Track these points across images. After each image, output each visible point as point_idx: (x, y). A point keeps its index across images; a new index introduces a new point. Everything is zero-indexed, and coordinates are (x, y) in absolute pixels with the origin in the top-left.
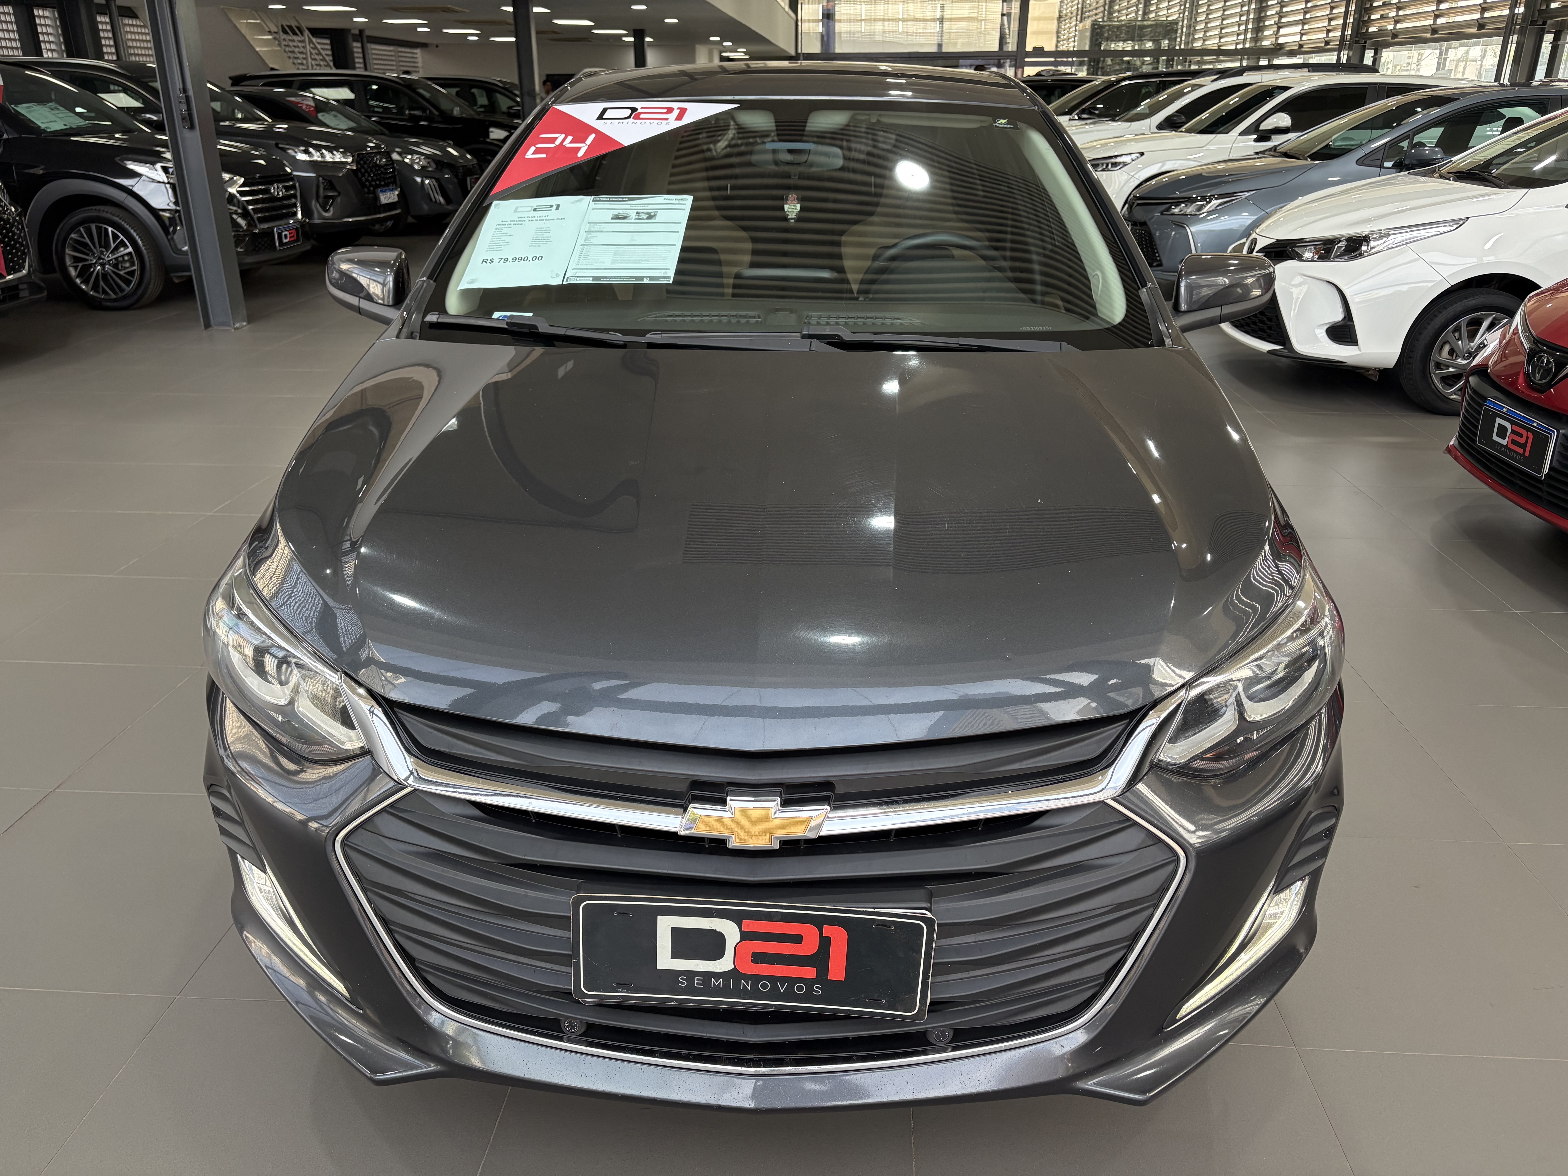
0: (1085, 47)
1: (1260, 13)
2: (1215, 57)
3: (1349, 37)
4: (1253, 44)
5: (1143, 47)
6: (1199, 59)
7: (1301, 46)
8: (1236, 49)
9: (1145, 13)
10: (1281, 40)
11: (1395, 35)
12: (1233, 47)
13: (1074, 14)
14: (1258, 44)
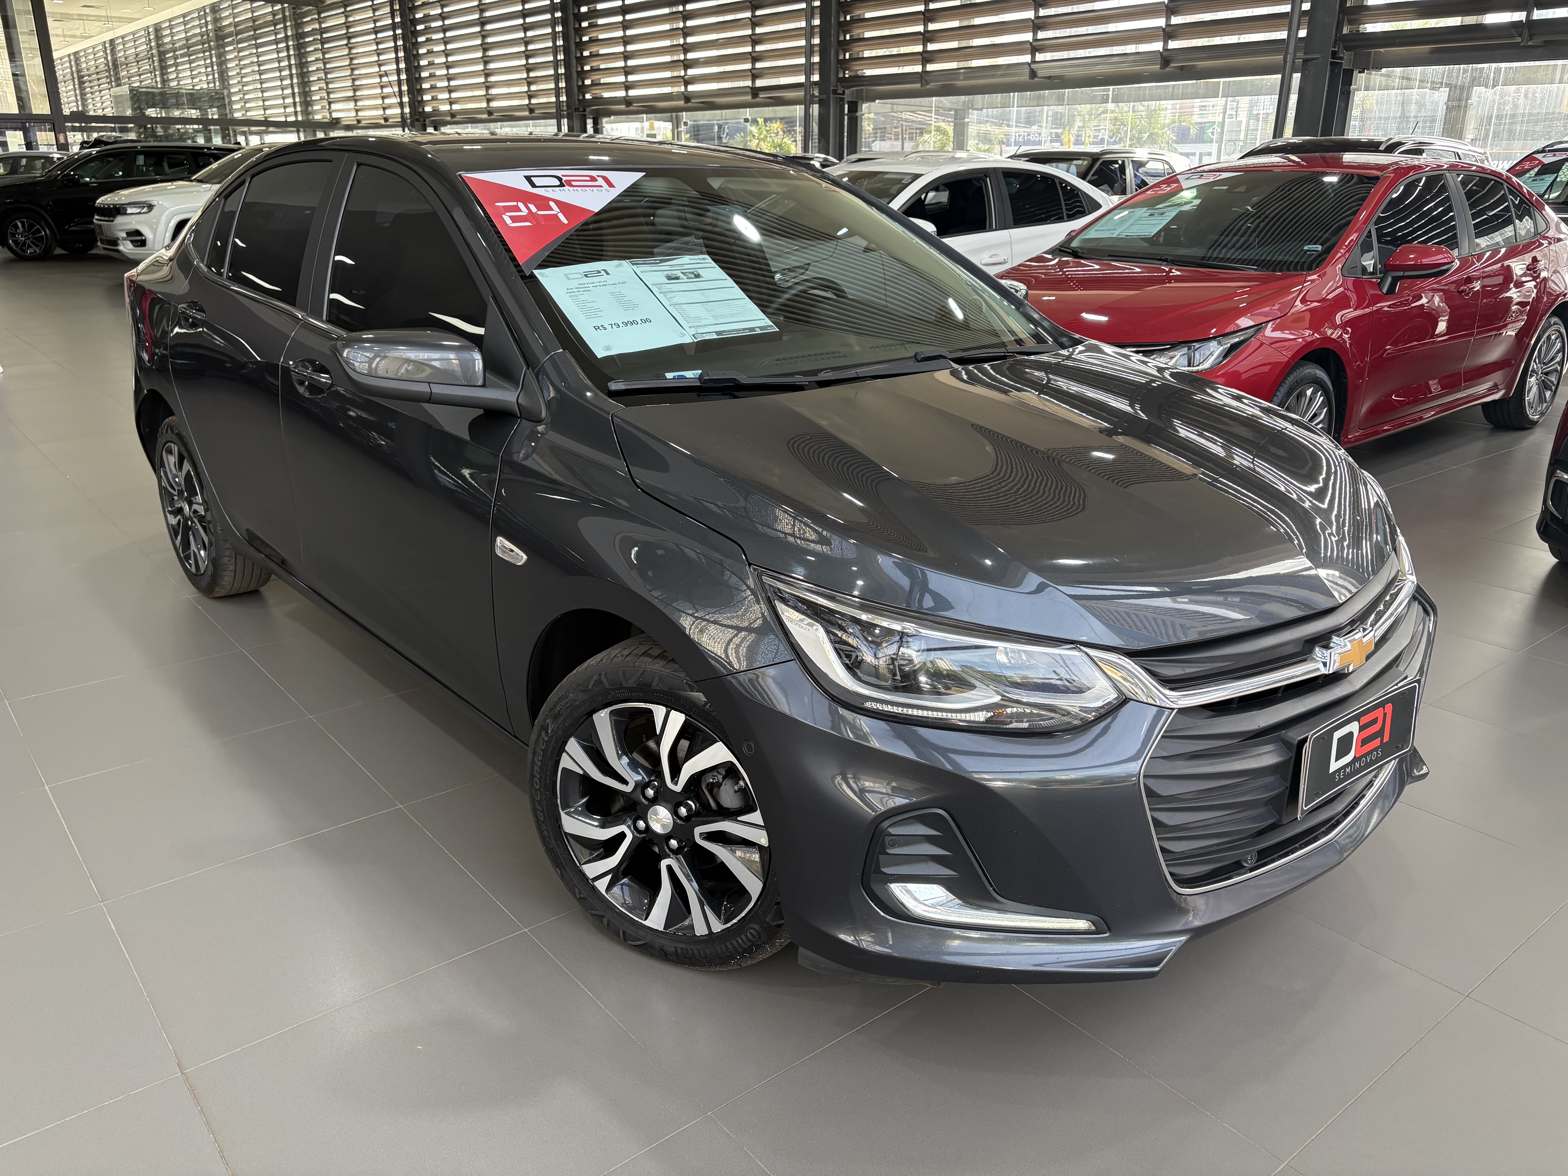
0: (124, 111)
1: (304, 88)
2: (264, 128)
3: (408, 115)
4: (304, 118)
5: (171, 115)
6: (246, 129)
7: (359, 121)
8: (286, 121)
9: (164, 82)
10: (335, 115)
11: (453, 114)
12: (283, 119)
13: (69, 76)
14: (311, 117)
